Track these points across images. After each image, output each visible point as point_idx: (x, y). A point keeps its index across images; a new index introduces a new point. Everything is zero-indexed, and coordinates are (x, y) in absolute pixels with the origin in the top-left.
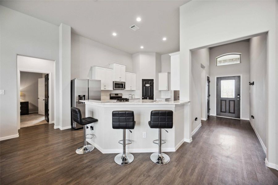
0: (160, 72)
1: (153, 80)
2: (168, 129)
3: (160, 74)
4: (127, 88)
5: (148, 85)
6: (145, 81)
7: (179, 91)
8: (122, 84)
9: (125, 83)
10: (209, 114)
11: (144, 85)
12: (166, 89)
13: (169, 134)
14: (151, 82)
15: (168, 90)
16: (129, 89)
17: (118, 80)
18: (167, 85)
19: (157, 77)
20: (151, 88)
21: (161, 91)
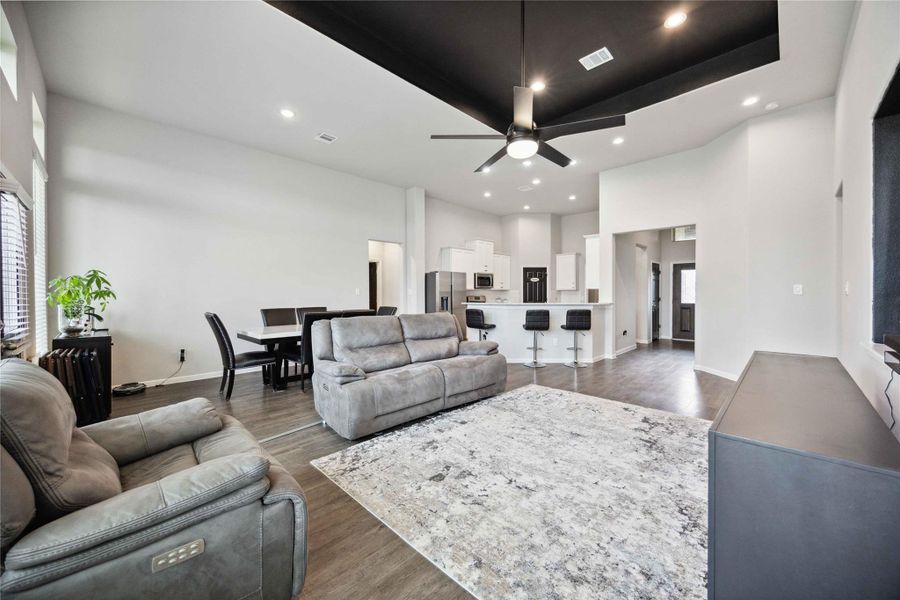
0: (559, 251)
1: (545, 269)
2: (585, 332)
3: (559, 257)
4: (497, 286)
5: (535, 280)
6: (529, 272)
7: (597, 290)
8: (489, 279)
9: (492, 275)
10: (656, 336)
11: (526, 280)
12: (572, 286)
13: (586, 339)
14: (541, 272)
15: (577, 290)
16: (499, 288)
17: (482, 271)
18: (573, 280)
19: (554, 262)
20: (541, 286)
21: (560, 291)
